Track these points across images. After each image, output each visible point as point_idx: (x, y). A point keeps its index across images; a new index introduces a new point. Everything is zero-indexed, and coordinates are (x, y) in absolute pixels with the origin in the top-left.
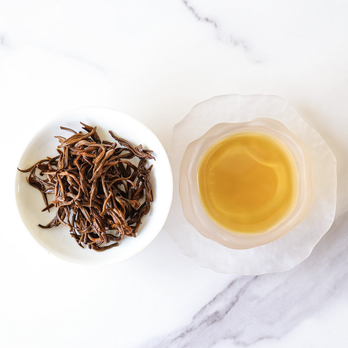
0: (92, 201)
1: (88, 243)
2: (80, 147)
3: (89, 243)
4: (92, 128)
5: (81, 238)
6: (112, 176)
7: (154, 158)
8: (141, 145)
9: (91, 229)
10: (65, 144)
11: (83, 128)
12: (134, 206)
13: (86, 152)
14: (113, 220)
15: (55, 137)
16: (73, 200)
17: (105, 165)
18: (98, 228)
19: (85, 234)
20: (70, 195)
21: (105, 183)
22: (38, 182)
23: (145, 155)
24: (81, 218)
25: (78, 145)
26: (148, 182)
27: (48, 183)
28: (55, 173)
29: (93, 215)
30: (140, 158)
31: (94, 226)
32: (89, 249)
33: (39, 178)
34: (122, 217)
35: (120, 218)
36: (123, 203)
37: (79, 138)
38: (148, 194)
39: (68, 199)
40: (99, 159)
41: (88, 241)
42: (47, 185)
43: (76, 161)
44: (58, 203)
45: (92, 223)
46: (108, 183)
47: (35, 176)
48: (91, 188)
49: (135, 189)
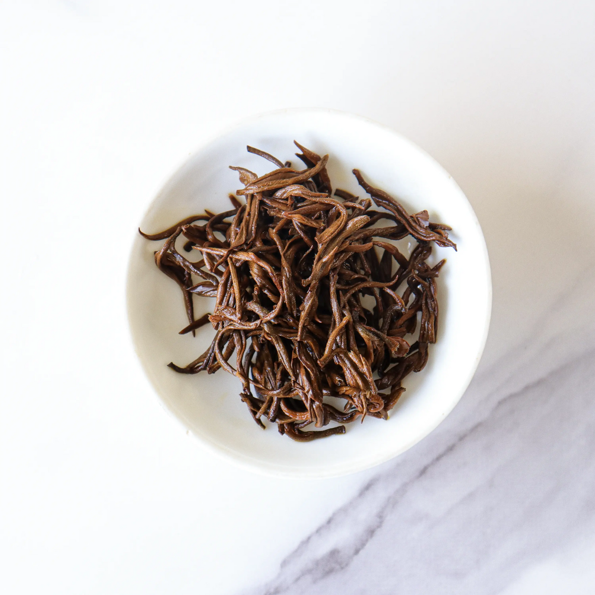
0: (304, 327)
1: (277, 420)
2: (287, 199)
3: (280, 419)
4: (317, 158)
5: (263, 407)
6: (351, 276)
7: (454, 246)
8: (425, 212)
9: (290, 390)
10: (253, 190)
11: (298, 155)
12: (396, 349)
13: (302, 215)
14: (343, 376)
15: (231, 167)
16: (261, 321)
17: (342, 249)
18: (308, 392)
19: (275, 399)
20: (254, 307)
21: (337, 291)
22: (180, 266)
23: (433, 236)
24: (268, 360)
25: (284, 193)
26: (432, 297)
27: (202, 272)
28: (223, 252)
29: (301, 359)
30: (418, 240)
31: (299, 384)
32: (279, 434)
33: (184, 258)
34: (367, 374)
35: (361, 375)
36: (373, 342)
37: (289, 178)
38: (428, 324)
39: (249, 316)
40: (332, 234)
41: (279, 414)
42: (201, 276)
43: (274, 231)
44: (221, 321)
45: (297, 376)
46: (342, 290)
47: (175, 252)
48: (304, 298)
49: (403, 311)
